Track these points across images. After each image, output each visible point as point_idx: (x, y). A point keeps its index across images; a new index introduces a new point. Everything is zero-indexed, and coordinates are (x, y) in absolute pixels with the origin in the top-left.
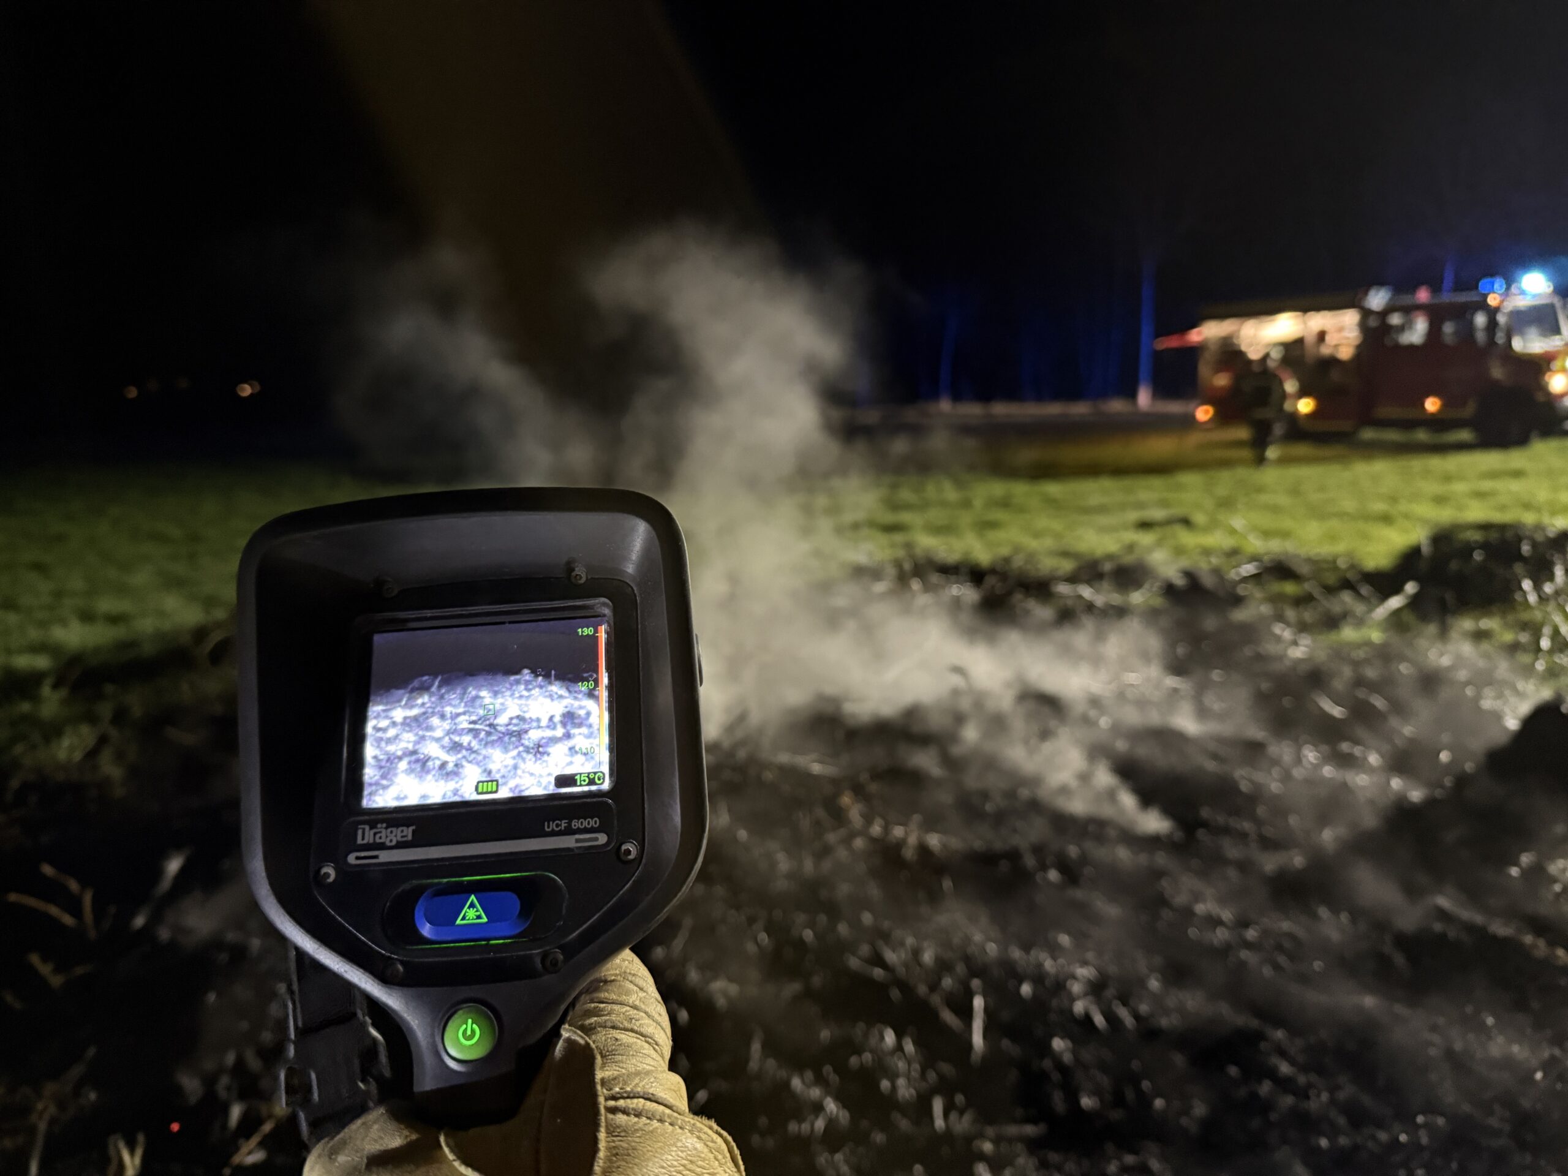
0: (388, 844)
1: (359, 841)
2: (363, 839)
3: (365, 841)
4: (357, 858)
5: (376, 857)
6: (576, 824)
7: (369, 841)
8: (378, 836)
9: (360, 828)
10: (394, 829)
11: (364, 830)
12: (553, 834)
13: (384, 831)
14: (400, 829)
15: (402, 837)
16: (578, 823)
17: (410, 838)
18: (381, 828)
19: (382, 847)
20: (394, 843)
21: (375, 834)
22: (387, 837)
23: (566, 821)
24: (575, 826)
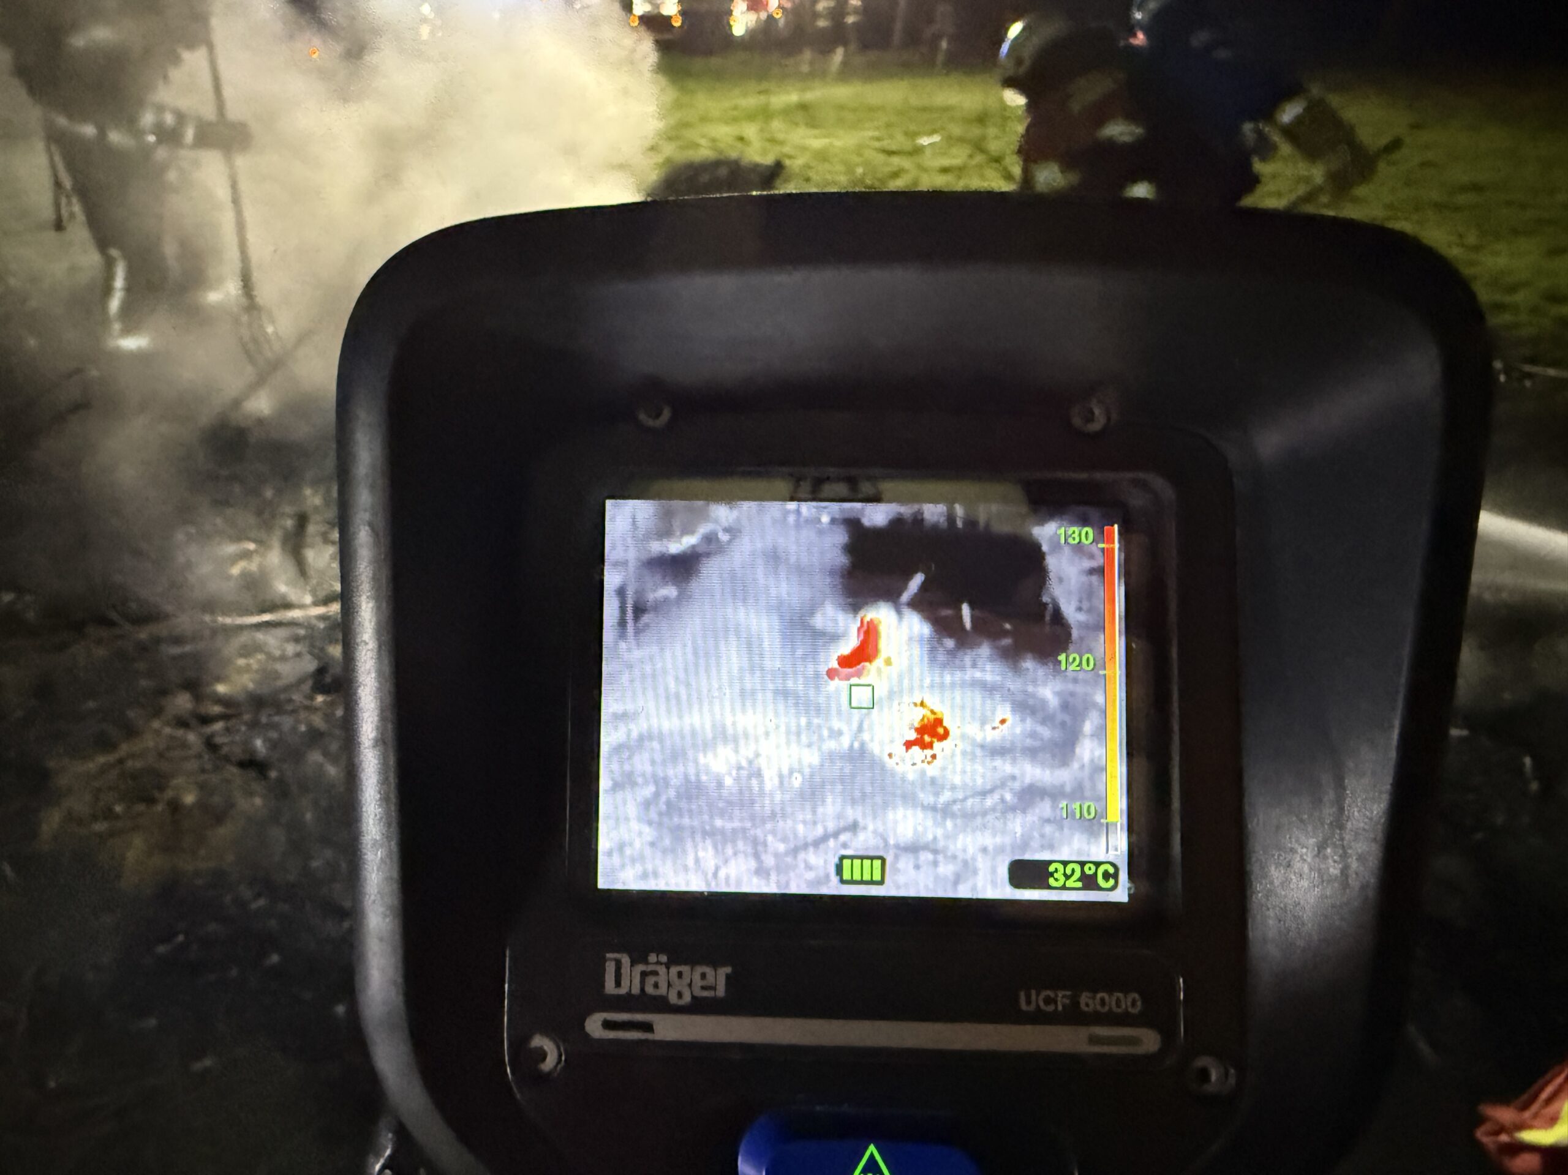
0: (673, 999)
1: (610, 987)
2: (618, 984)
3: (623, 991)
4: (608, 1025)
5: (648, 1027)
6: (1090, 1002)
7: (630, 990)
8: (651, 980)
9: (611, 959)
10: (685, 969)
11: (618, 965)
12: (1038, 1018)
13: (662, 970)
14: (700, 969)
15: (703, 988)
16: (1094, 998)
17: (721, 992)
18: (658, 963)
19: (661, 1005)
20: (687, 998)
21: (644, 975)
22: (669, 985)
23: (1068, 993)
24: (1087, 1005)
